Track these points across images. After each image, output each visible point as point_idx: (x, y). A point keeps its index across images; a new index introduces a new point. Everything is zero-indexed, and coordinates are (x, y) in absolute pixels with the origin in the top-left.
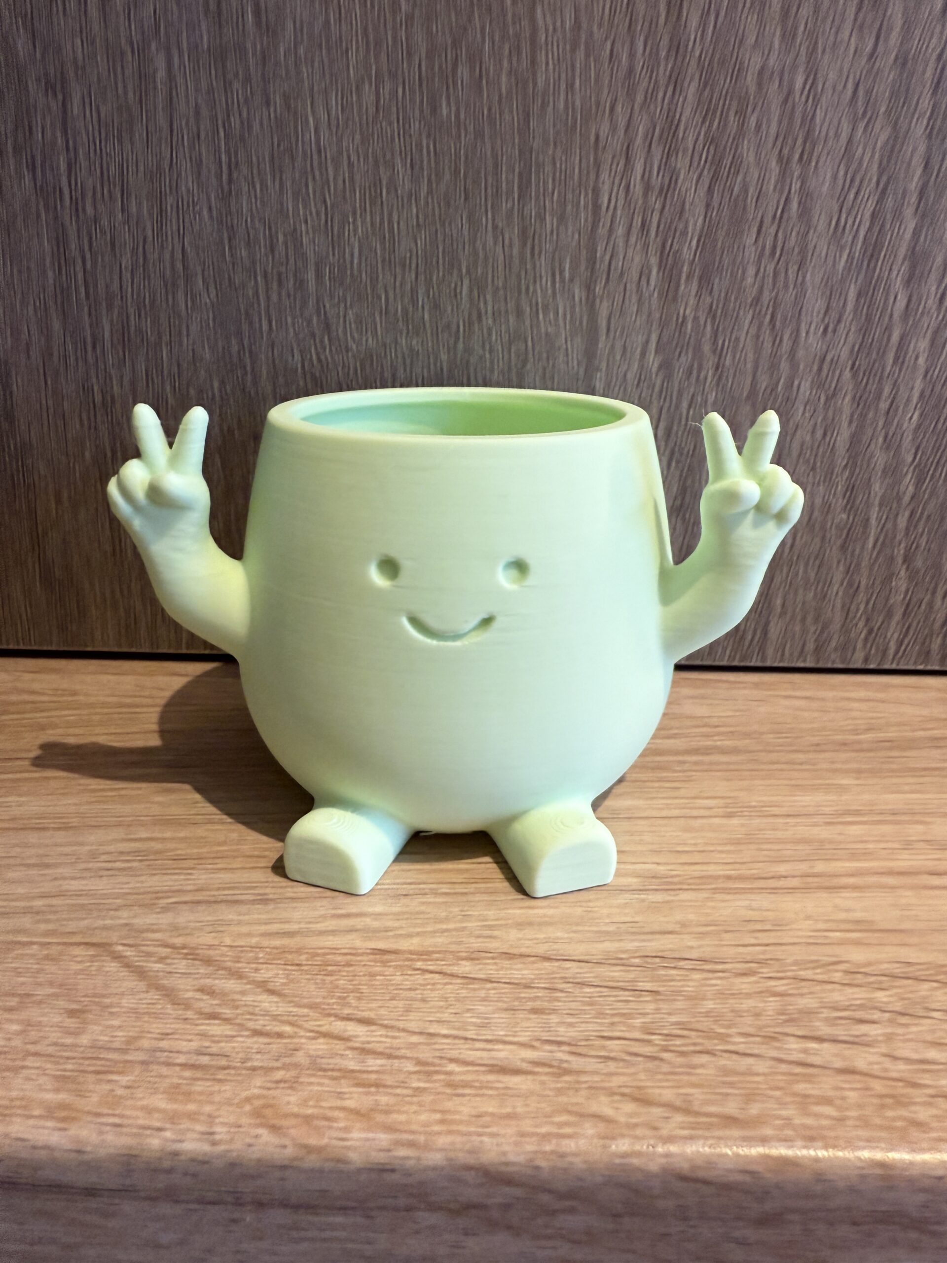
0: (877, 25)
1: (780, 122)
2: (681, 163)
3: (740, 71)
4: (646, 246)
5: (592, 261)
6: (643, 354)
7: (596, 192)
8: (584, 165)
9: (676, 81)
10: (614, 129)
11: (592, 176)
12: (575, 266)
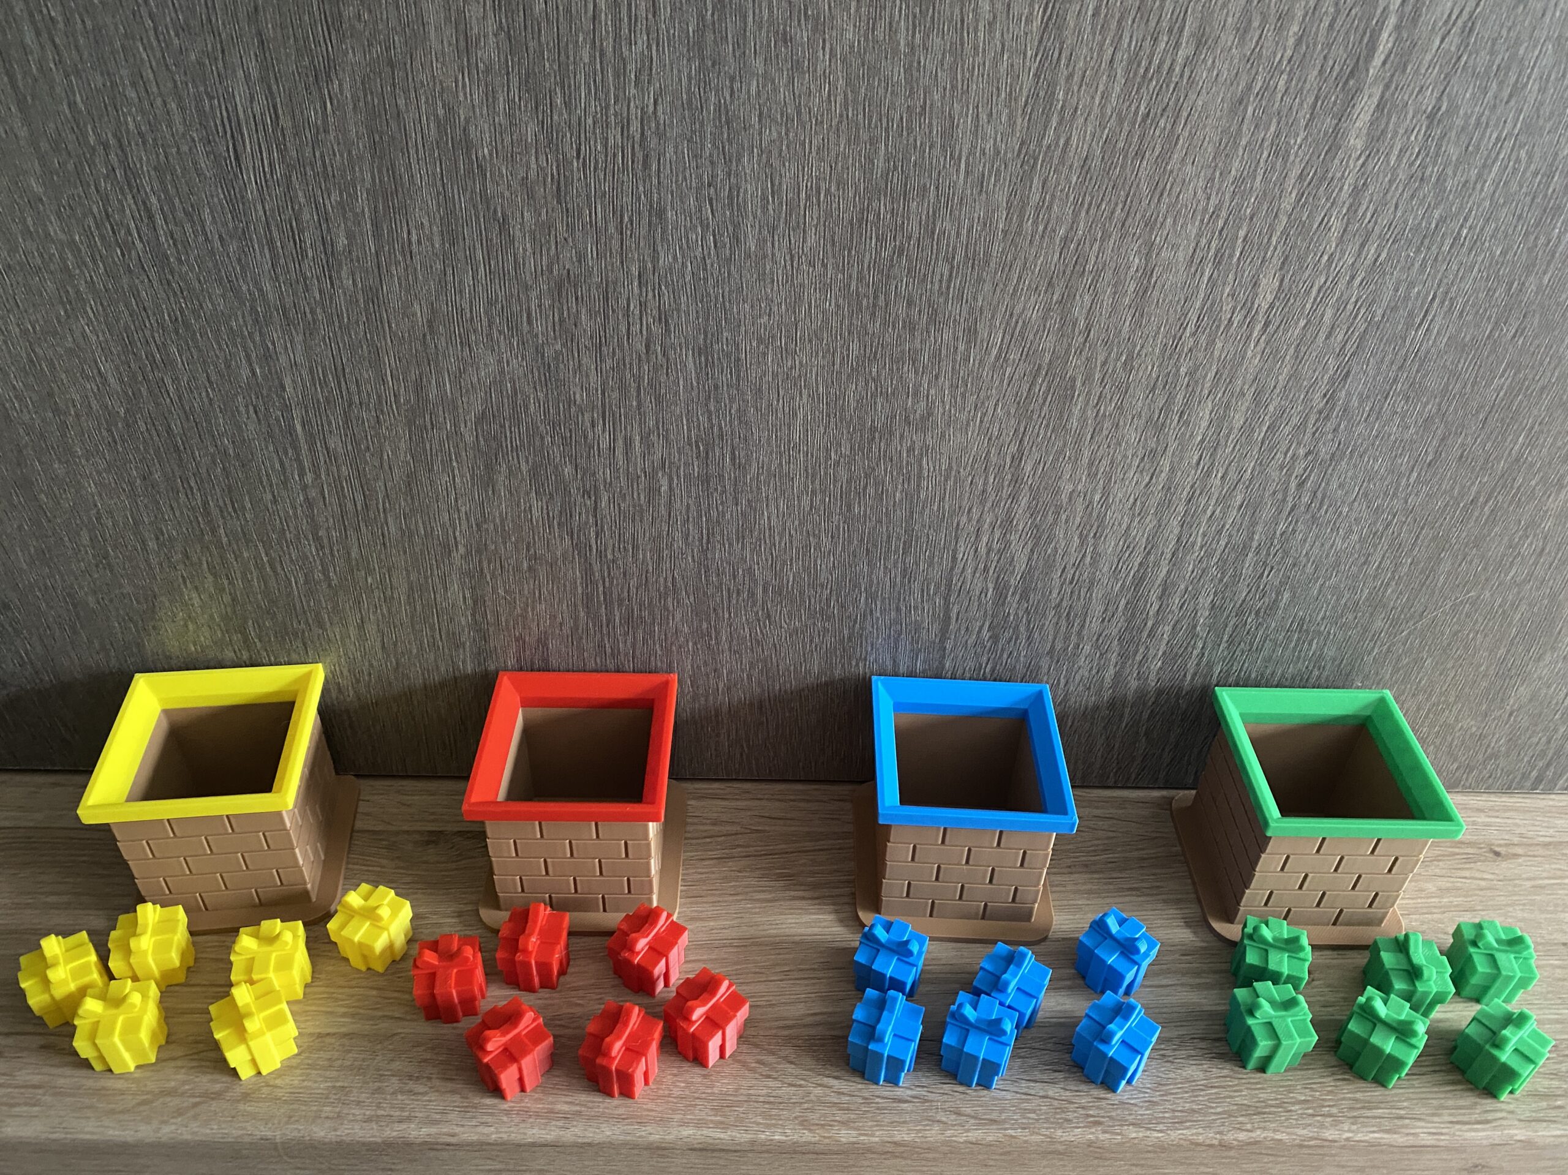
0: (1152, 470)
1: (1082, 518)
2: (1014, 538)
3: (1057, 492)
4: (986, 578)
5: (949, 586)
6: (979, 632)
7: (955, 551)
8: (948, 538)
9: (1014, 497)
10: (970, 520)
11: (953, 543)
12: (938, 586)
